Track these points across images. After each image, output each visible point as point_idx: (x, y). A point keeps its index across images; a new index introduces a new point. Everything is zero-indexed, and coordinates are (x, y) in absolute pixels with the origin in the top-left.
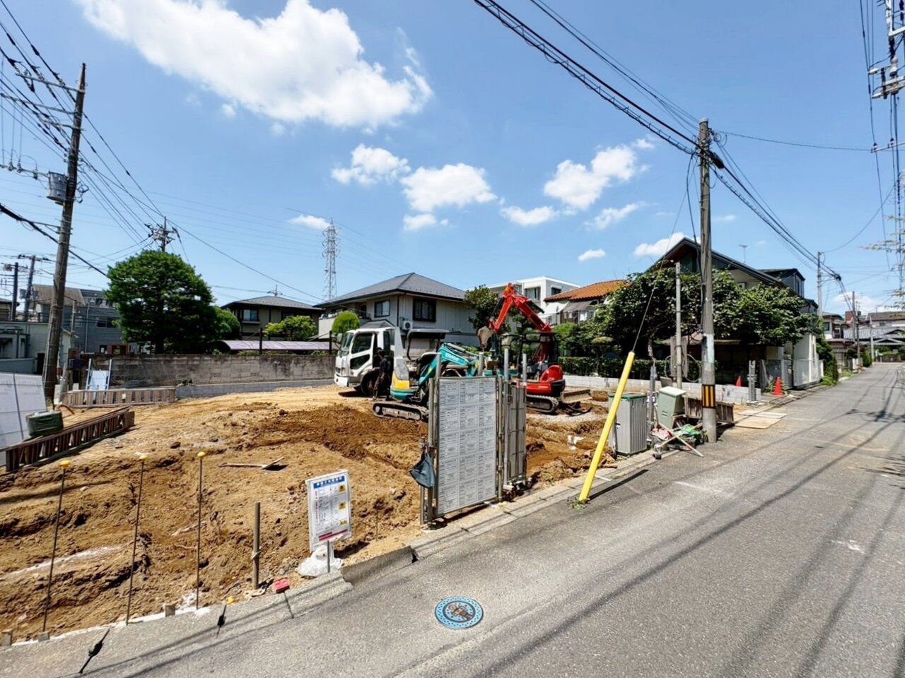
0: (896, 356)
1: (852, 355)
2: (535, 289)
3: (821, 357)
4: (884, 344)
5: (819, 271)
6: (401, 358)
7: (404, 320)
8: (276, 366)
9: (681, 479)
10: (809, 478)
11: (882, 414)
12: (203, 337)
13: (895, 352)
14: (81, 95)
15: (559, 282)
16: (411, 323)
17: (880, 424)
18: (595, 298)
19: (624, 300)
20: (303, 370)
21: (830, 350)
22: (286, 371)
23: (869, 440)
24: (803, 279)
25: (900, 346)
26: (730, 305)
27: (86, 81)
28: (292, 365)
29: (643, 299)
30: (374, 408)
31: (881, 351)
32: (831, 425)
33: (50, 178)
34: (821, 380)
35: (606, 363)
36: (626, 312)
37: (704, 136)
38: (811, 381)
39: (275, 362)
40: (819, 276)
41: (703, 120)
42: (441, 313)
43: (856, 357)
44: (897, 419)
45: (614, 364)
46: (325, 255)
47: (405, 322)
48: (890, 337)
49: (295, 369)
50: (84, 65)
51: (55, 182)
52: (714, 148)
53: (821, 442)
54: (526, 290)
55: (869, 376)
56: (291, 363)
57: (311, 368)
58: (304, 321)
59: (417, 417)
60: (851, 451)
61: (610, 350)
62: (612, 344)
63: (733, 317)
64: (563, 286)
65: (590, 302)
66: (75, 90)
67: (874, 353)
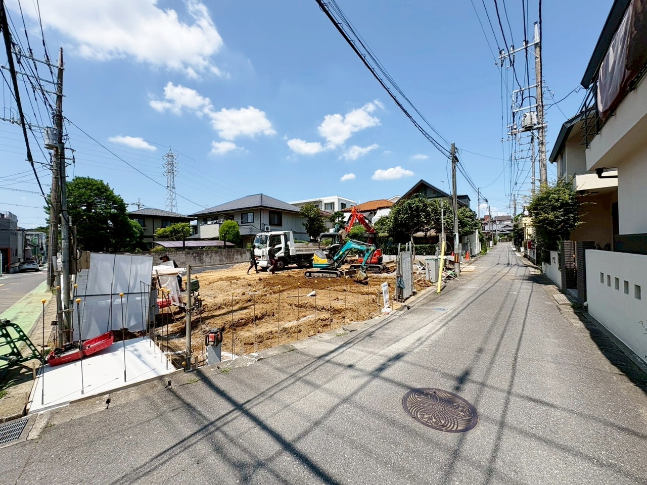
0: (506, 239)
1: (489, 239)
2: (331, 204)
3: (480, 241)
4: (501, 233)
5: (478, 197)
6: (294, 248)
7: (264, 225)
8: (195, 257)
9: (461, 286)
10: (496, 282)
11: (508, 264)
12: (128, 239)
13: (506, 237)
14: (61, 71)
15: (345, 199)
16: (269, 227)
17: (509, 267)
18: (372, 210)
19: (399, 214)
20: (211, 260)
21: (483, 237)
22: (201, 260)
23: (508, 272)
24: (470, 200)
25: (508, 234)
26: (449, 217)
27: (63, 61)
28: (204, 256)
29: (409, 214)
30: (305, 274)
31: (500, 237)
32: (494, 269)
33: (47, 131)
34: (480, 252)
35: (389, 247)
36: (400, 220)
37: (453, 150)
38: (477, 253)
39: (195, 255)
40: (479, 200)
41: (453, 143)
42: (284, 220)
43: (491, 240)
44: (514, 265)
45: (393, 248)
46: (165, 174)
47: (266, 227)
48: (504, 229)
49: (206, 259)
50: (62, 49)
51: (52, 134)
52: (457, 155)
53: (494, 274)
54: (325, 204)
55: (498, 250)
56: (203, 255)
57: (215, 258)
58: (186, 226)
59: (335, 276)
60: (504, 275)
61: (387, 241)
62: (388, 237)
63: (451, 223)
64: (347, 201)
65: (369, 213)
66: (57, 67)
67: (498, 238)
